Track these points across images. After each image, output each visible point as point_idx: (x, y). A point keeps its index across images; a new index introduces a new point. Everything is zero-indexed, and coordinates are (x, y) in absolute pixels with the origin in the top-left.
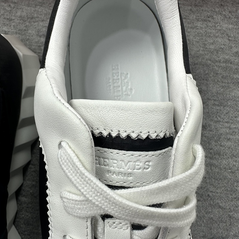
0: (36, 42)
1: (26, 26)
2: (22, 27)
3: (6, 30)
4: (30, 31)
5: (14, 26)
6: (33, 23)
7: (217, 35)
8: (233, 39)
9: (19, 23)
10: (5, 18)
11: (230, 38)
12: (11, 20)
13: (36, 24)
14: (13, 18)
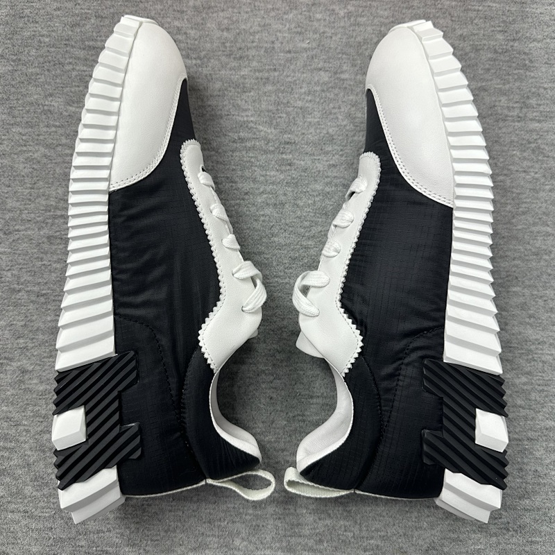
0: (218, 38)
1: (203, 19)
2: (199, 20)
3: (179, 25)
4: (209, 25)
5: (187, 19)
6: (210, 14)
7: (438, 15)
8: (457, 19)
9: (193, 15)
10: (174, 10)
11: (453, 19)
12: (183, 12)
13: (215, 15)
14: (185, 9)
